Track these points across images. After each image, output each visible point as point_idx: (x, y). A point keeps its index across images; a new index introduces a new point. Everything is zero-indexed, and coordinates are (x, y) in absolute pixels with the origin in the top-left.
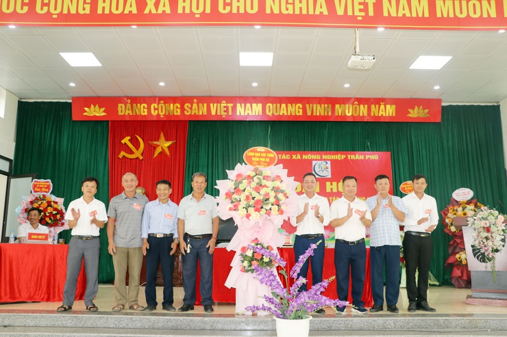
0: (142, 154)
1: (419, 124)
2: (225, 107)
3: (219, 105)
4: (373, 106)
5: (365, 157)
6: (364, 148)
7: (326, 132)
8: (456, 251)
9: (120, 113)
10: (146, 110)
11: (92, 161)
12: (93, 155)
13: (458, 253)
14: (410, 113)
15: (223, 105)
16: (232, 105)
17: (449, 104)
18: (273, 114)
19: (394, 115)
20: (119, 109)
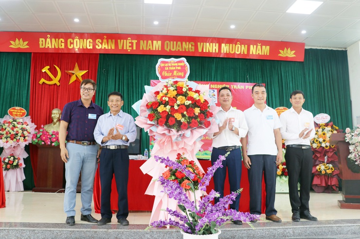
0: (59, 81)
1: (287, 62)
2: (130, 43)
3: (125, 41)
4: (251, 46)
5: (245, 87)
6: (244, 80)
7: (214, 66)
8: (316, 164)
9: (41, 47)
10: (63, 44)
11: (16, 87)
12: (17, 81)
13: (318, 165)
14: (280, 53)
15: (128, 41)
16: (136, 41)
17: (310, 48)
18: (170, 50)
19: (268, 54)
20: (40, 43)
